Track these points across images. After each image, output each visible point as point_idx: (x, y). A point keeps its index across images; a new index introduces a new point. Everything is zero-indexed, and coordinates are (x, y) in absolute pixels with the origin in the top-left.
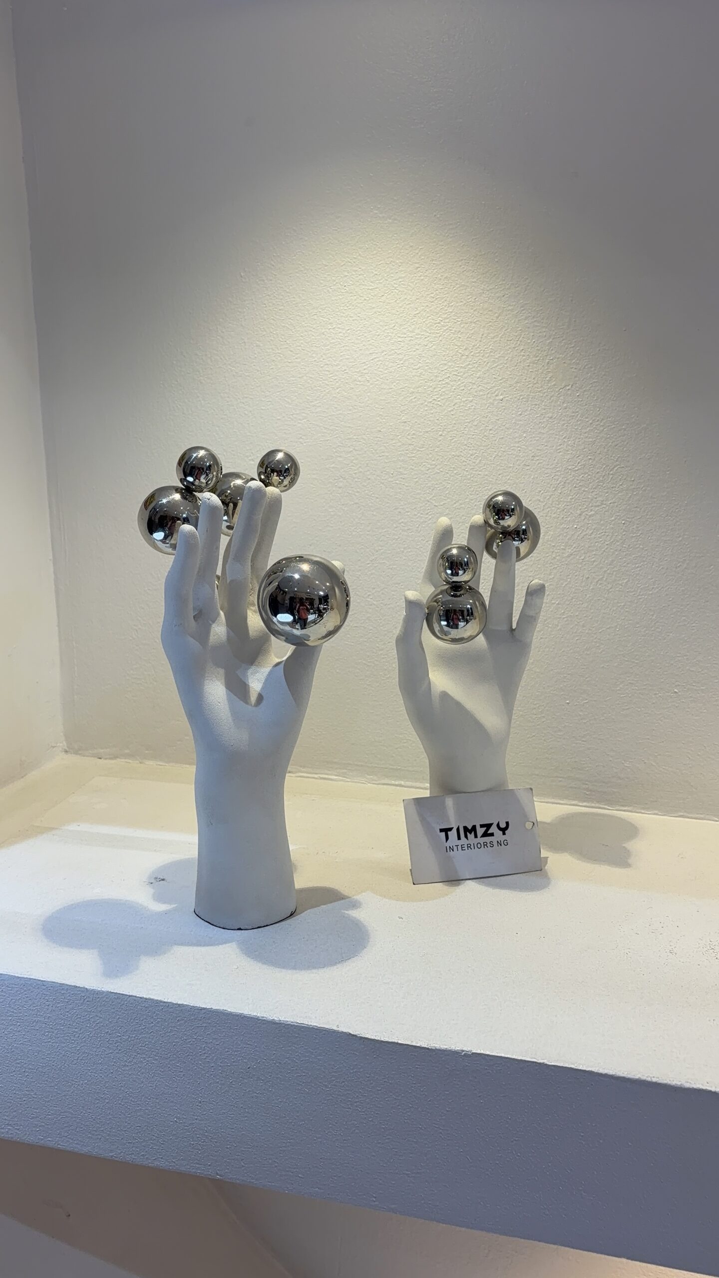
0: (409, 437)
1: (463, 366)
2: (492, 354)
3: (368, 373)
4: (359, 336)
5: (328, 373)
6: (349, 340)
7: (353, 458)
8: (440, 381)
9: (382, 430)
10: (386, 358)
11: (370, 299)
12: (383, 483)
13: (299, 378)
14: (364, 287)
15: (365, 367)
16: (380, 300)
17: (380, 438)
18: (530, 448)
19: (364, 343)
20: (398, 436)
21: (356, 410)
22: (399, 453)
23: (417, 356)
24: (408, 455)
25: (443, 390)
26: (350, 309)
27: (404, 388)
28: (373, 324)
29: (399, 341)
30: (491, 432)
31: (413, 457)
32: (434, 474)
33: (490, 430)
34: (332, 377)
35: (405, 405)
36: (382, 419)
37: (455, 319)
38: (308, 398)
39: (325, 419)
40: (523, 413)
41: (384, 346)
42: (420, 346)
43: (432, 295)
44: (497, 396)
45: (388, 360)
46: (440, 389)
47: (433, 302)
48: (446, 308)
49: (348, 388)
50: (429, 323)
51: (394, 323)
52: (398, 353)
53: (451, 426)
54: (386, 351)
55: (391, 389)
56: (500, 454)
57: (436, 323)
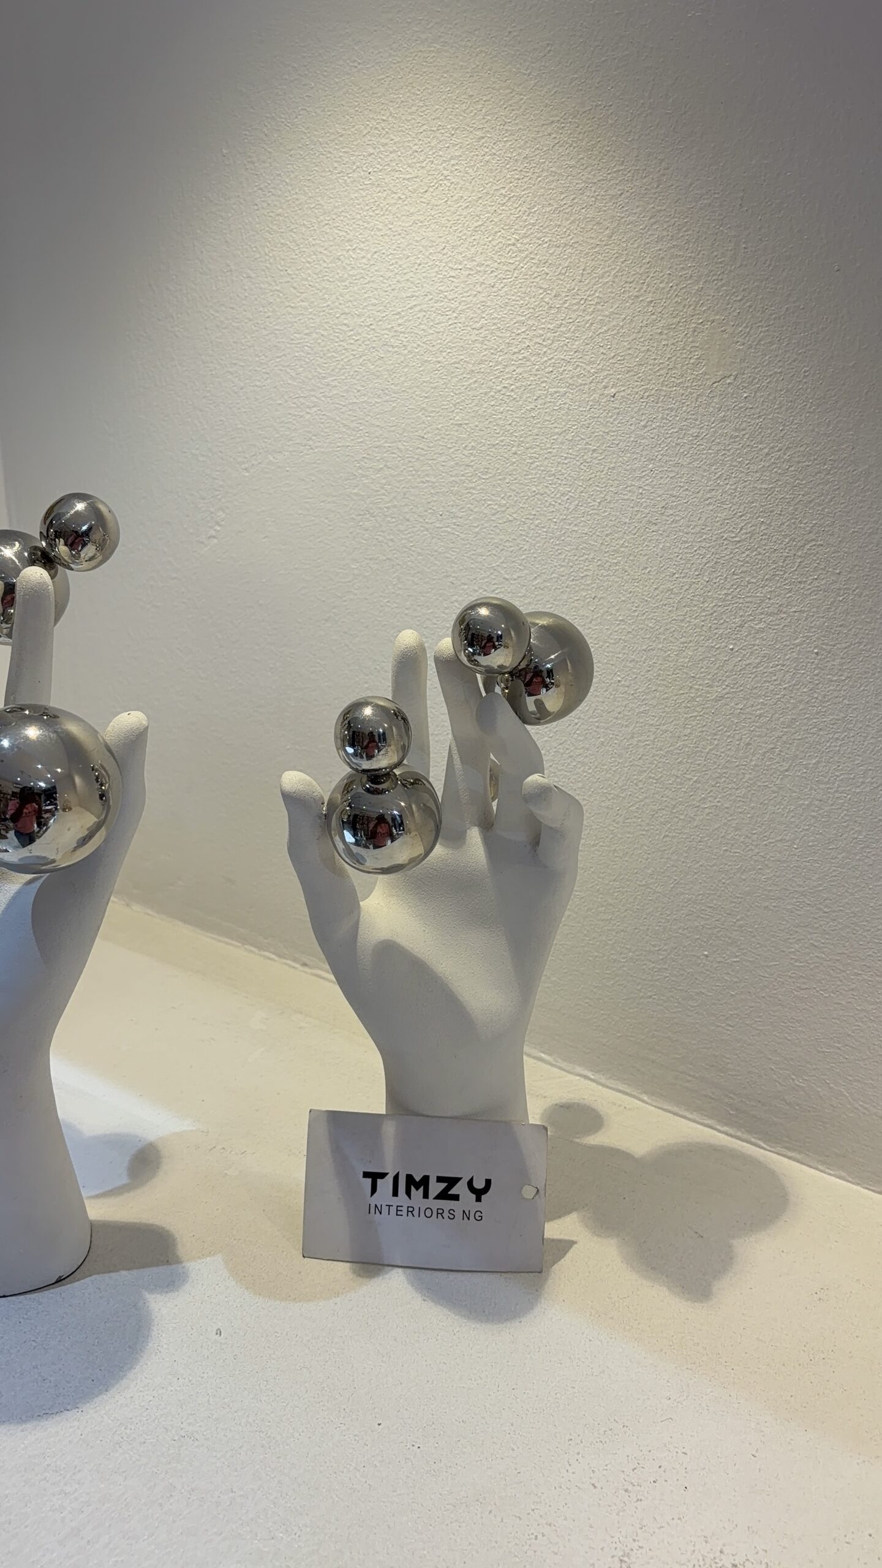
0: (466, 452)
1: (551, 327)
2: (599, 307)
3: (404, 333)
4: (393, 264)
5: (345, 328)
6: (376, 271)
7: (384, 481)
8: (515, 353)
9: (426, 437)
10: (432, 307)
11: (406, 198)
12: (427, 530)
13: (306, 334)
14: (397, 175)
15: (400, 321)
16: (422, 200)
17: (423, 449)
18: (660, 492)
19: (398, 278)
20: (450, 448)
21: (388, 397)
22: (453, 478)
23: (479, 306)
24: (465, 485)
25: (519, 370)
26: (377, 214)
27: (458, 363)
28: (411, 244)
29: (450, 277)
30: (595, 455)
31: (473, 488)
32: (506, 522)
33: (594, 450)
34: (352, 335)
35: (460, 393)
36: (426, 417)
37: (539, 239)
38: (319, 370)
39: (344, 409)
40: (650, 423)
41: (428, 284)
42: (483, 286)
43: (503, 191)
44: (605, 387)
45: (434, 309)
46: (514, 368)
47: (503, 205)
48: (525, 218)
49: (374, 357)
50: (498, 244)
51: (444, 242)
52: (450, 297)
53: (530, 438)
54: (431, 294)
55: (439, 362)
56: (609, 498)
57: (509, 244)
